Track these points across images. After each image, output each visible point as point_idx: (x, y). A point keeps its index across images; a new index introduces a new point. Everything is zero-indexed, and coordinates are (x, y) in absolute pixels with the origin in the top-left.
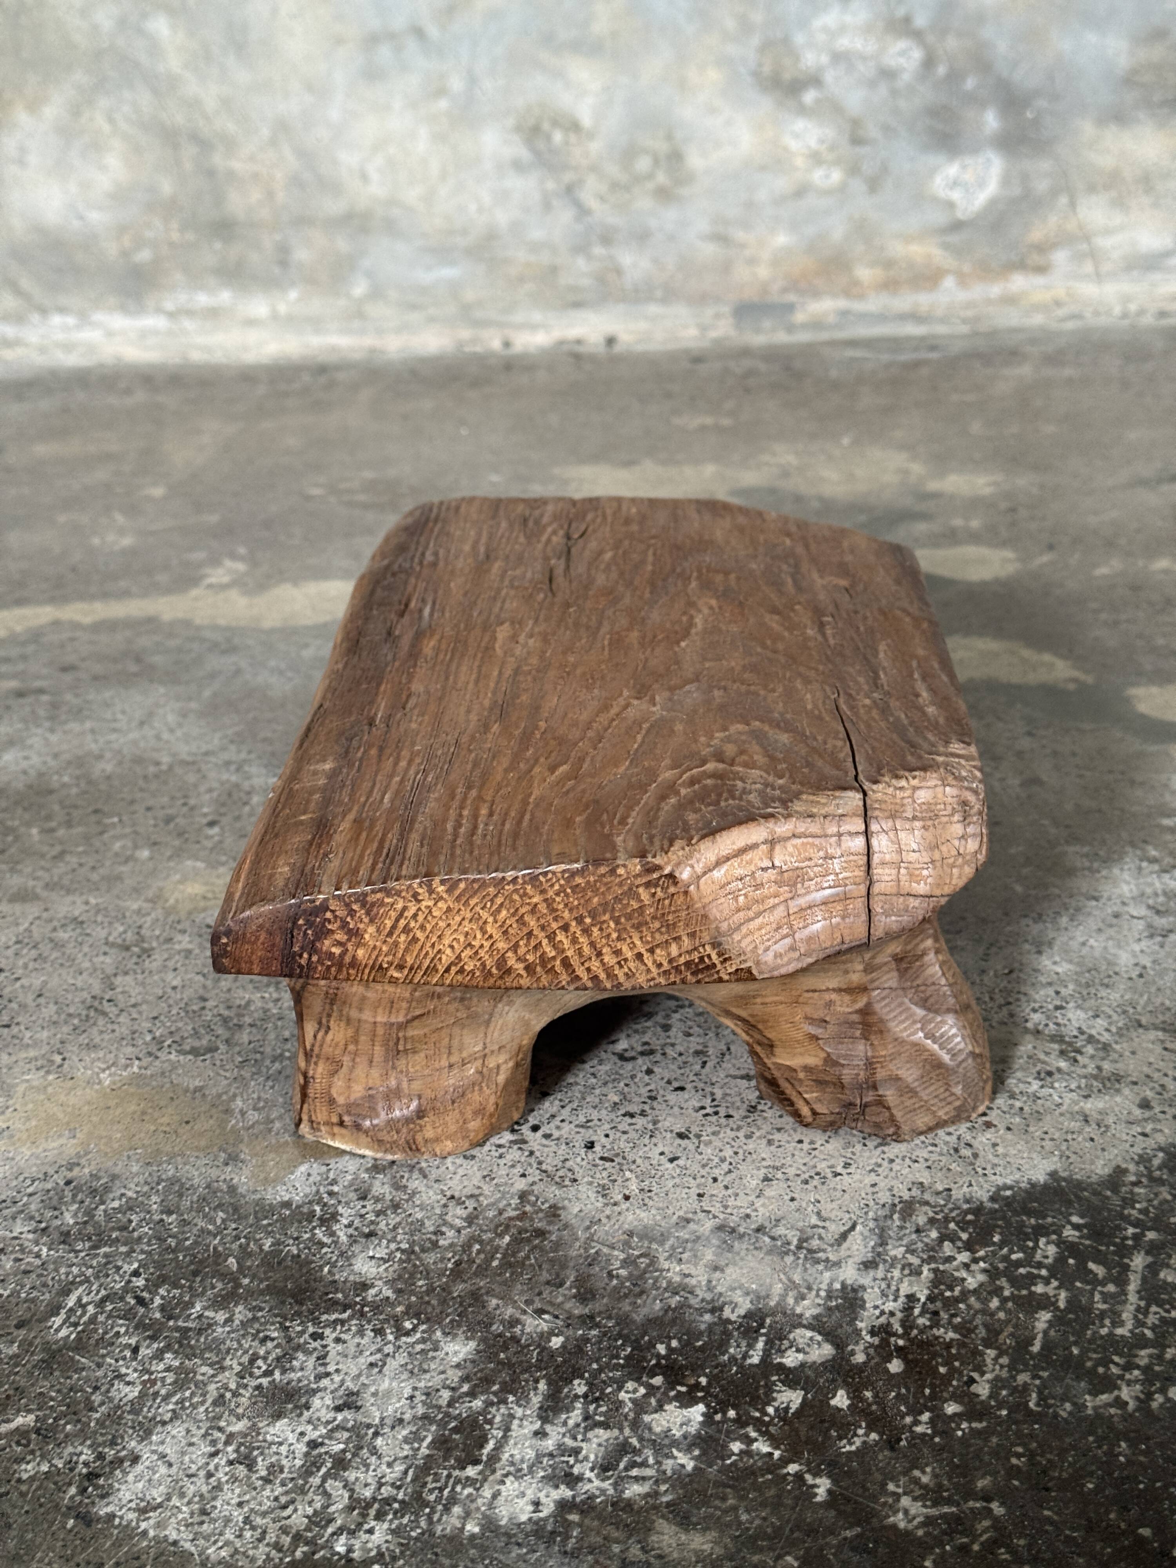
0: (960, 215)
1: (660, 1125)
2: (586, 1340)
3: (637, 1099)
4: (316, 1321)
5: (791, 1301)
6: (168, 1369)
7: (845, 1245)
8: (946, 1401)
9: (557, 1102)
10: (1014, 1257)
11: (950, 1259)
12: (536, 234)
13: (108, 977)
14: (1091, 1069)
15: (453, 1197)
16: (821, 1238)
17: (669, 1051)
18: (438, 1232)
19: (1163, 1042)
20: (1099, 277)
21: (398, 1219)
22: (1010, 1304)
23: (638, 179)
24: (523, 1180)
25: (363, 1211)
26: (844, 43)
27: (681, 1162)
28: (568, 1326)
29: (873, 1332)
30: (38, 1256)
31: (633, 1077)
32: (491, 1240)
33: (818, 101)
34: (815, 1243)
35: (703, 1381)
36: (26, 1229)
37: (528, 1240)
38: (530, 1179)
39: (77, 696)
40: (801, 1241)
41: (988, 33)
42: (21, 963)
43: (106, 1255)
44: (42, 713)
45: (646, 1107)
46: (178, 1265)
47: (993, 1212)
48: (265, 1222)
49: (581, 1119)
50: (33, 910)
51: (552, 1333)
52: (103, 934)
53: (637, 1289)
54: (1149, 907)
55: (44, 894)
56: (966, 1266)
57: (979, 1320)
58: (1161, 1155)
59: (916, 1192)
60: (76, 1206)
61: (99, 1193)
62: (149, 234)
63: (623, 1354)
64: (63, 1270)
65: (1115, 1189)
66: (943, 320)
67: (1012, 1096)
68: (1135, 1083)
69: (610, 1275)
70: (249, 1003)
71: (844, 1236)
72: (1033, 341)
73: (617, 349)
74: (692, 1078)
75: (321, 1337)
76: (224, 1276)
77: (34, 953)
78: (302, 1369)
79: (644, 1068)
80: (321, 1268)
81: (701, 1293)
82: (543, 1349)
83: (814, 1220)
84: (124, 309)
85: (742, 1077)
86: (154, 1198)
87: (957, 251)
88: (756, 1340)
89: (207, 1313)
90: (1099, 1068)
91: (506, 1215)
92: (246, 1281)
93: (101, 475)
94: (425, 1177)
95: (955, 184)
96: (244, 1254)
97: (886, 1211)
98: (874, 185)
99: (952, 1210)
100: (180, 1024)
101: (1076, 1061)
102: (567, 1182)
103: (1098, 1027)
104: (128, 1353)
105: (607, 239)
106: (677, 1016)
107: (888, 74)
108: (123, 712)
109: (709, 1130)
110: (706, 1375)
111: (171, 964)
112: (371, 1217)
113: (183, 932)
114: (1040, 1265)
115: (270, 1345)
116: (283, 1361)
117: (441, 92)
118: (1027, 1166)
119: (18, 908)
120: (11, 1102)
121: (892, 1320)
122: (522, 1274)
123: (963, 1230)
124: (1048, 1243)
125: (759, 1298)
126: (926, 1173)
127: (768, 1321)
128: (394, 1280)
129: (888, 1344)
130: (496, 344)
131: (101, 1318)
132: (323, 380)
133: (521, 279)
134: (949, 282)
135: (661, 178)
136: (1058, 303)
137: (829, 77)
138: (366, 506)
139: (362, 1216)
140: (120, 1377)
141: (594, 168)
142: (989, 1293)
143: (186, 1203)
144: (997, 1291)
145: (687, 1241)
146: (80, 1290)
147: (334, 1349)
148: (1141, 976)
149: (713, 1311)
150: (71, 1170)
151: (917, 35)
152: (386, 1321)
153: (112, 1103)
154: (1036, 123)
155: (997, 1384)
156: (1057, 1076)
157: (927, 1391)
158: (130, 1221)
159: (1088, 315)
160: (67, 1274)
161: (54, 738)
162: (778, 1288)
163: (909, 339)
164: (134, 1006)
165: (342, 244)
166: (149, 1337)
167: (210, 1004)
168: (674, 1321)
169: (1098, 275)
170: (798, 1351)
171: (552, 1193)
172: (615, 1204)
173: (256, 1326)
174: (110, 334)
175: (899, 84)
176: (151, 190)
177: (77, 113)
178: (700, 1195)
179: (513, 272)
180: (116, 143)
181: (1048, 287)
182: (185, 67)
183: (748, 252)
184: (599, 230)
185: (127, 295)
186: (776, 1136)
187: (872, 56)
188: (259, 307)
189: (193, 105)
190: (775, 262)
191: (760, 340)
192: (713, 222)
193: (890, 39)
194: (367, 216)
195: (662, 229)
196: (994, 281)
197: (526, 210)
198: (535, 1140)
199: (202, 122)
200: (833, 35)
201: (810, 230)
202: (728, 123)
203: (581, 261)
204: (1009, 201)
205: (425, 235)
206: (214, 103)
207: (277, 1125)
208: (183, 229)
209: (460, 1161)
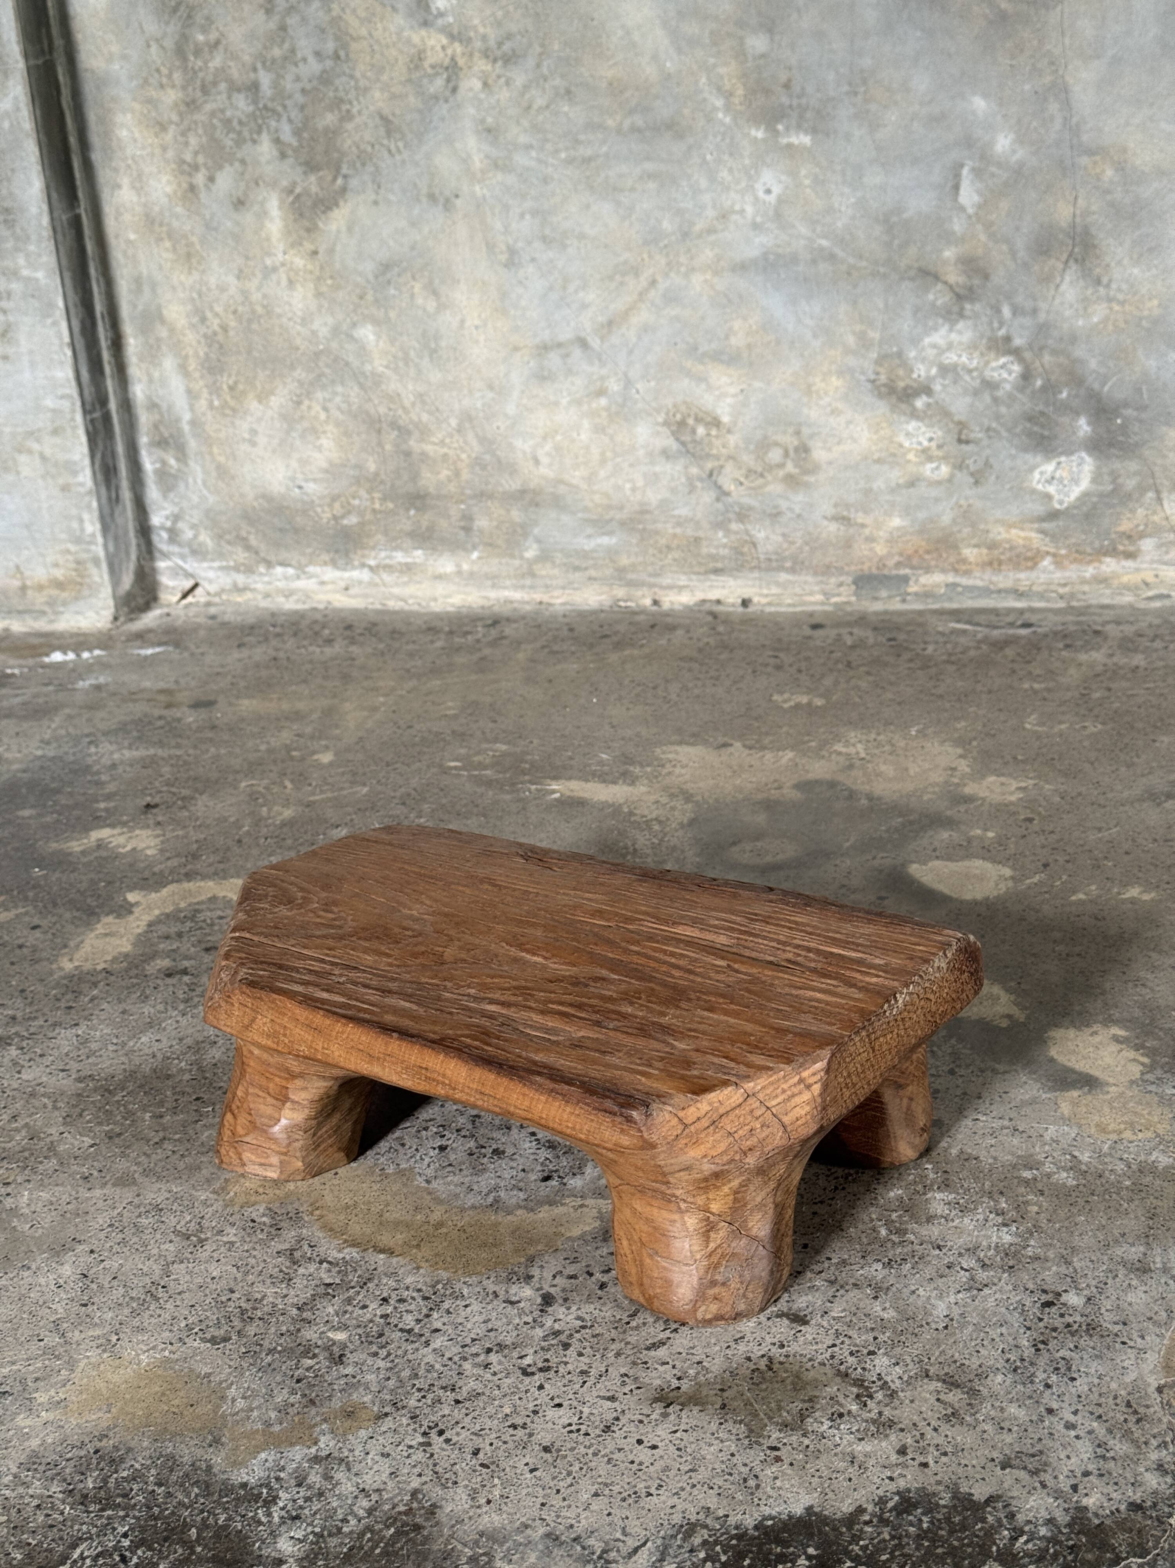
0: (1057, 506)
1: (533, 1438)
3: (523, 1412)
7: (634, 1559)
9: (464, 1410)
12: (682, 511)
13: (168, 1265)
14: (873, 1415)
15: (363, 1490)
16: (618, 1551)
17: (562, 1369)
18: (345, 1521)
19: (938, 1392)
21: (319, 1506)
23: (770, 468)
24: (419, 1479)
25: (296, 1497)
26: (951, 358)
27: (538, 1473)
30: (62, 1513)
31: (527, 1391)
32: (381, 1530)
33: (929, 405)
34: (613, 1555)
36: (59, 1489)
37: (407, 1533)
38: (424, 1479)
40: (605, 1551)
41: (1079, 352)
42: (108, 1245)
43: (108, 1518)
44: (180, 994)
45: (528, 1420)
46: (156, 1531)
47: (754, 1538)
48: (225, 1500)
49: (478, 1427)
50: (129, 1194)
52: (174, 1221)
54: (979, 1260)
55: (140, 1179)
58: (897, 1498)
59: (702, 1516)
60: (98, 1472)
61: (115, 1463)
62: (356, 502)
64: (76, 1527)
65: (850, 1528)
66: (1041, 596)
67: (804, 1435)
68: (902, 1430)
70: (262, 1299)
71: (636, 1550)
72: (1118, 622)
73: (751, 609)
74: (571, 1396)
76: (186, 1542)
77: (120, 1237)
79: (538, 1384)
80: (254, 1544)
83: (618, 1535)
84: (334, 563)
85: (608, 1398)
86: (153, 1471)
87: (1054, 537)
90: (880, 1413)
91: (397, 1509)
92: (199, 1549)
93: (286, 736)
94: (349, 1470)
95: (1051, 480)
96: (204, 1526)
97: (674, 1531)
98: (978, 479)
99: (723, 1534)
100: (209, 1314)
101: (865, 1405)
102: (449, 1484)
103: (894, 1375)
105: (742, 518)
106: (578, 1336)
107: (990, 385)
109: (568, 1446)
111: (215, 1255)
112: (300, 1502)
113: (233, 1225)
117: (601, 392)
118: (792, 1500)
119: (118, 1192)
120: (72, 1376)
123: (725, 1553)
126: (715, 1499)
128: (302, 1559)
130: (648, 602)
133: (669, 548)
134: (1047, 562)
135: (790, 468)
136: (1147, 584)
137: (937, 387)
138: (489, 783)
139: (294, 1501)
141: (730, 457)
143: (174, 1478)
145: (520, 1544)
146: (85, 1545)
148: (946, 1327)
150: (100, 1440)
151: (1016, 353)
153: (142, 1384)
154: (1125, 429)
156: (846, 1418)
158: (132, 1490)
159: (1174, 594)
160: (78, 1531)
161: (184, 1022)
163: (1010, 611)
164: (180, 1293)
165: (516, 515)
167: (236, 1295)
171: (436, 1493)
174: (323, 583)
175: (1000, 393)
176: (357, 466)
177: (299, 403)
178: (543, 1505)
179: (663, 541)
180: (330, 428)
181: (1137, 570)
182: (387, 367)
183: (867, 531)
184: (737, 509)
185: (337, 551)
186: (617, 1456)
187: (976, 369)
188: (446, 564)
189: (394, 398)
190: (891, 541)
191: (878, 606)
192: (836, 505)
193: (992, 355)
194: (537, 492)
195: (791, 509)
196: (1089, 563)
197: (673, 490)
198: (437, 1441)
199: (400, 412)
200: (942, 352)
201: (921, 515)
202: (849, 423)
203: (720, 534)
204: (1101, 495)
205: (586, 509)
206: (412, 398)
207: (255, 1413)
208: (384, 499)
209: (377, 1458)
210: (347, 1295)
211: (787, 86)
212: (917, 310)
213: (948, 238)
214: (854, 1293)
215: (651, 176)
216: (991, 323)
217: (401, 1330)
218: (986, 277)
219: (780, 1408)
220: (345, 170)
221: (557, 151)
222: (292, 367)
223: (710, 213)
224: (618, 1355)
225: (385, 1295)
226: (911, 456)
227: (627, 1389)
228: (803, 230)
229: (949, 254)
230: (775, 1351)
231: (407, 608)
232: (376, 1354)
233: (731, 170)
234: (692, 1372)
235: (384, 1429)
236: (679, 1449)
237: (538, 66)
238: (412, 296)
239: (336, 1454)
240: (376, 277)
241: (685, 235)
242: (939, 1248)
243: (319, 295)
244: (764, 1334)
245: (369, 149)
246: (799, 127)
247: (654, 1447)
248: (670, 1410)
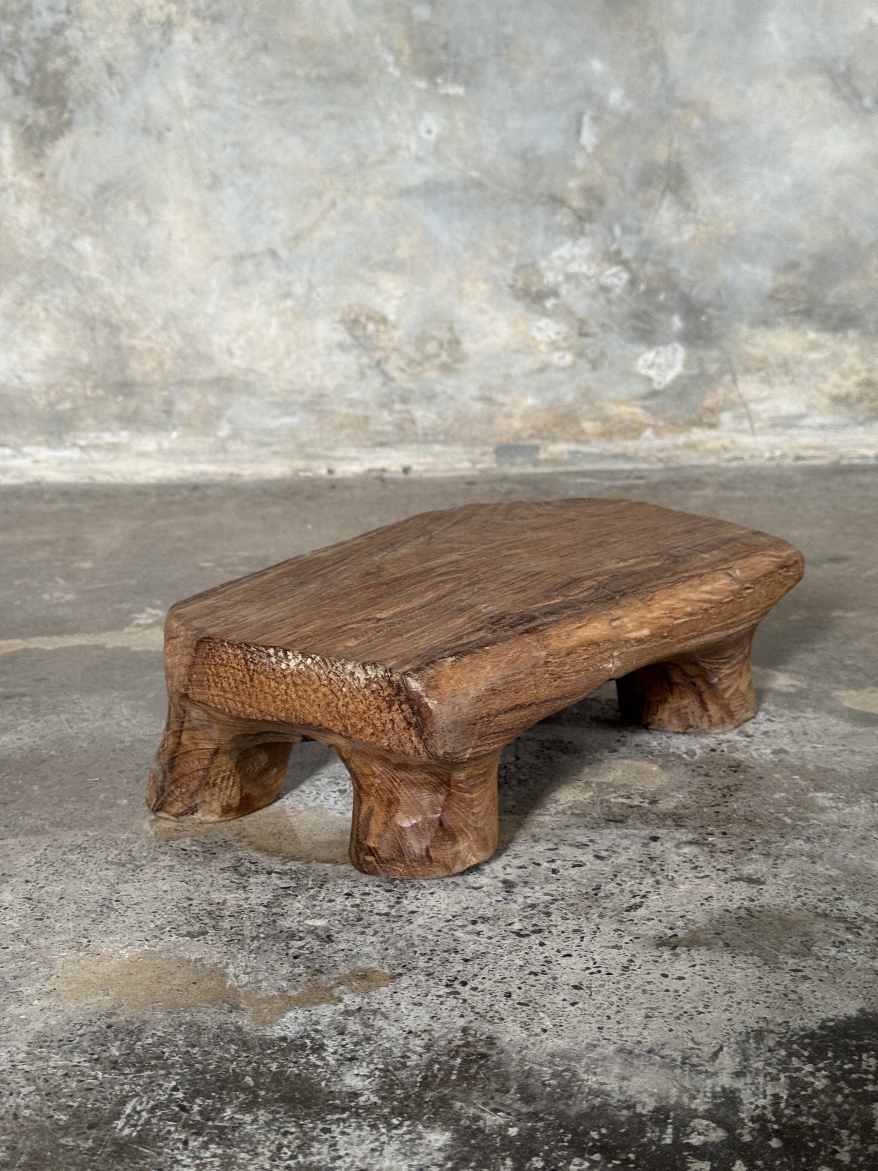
0: (656, 386)
1: (558, 981)
2: (535, 1130)
3: (536, 963)
4: (323, 1120)
5: (686, 1100)
6: (214, 1156)
7: (718, 1061)
8: (819, 1166)
9: (476, 966)
10: (846, 1067)
11: (798, 1070)
12: (354, 394)
13: (112, 885)
14: (871, 939)
15: (411, 1032)
16: (698, 1056)
17: (553, 930)
18: (405, 1057)
20: (753, 432)
21: (372, 1048)
22: (851, 1099)
23: (428, 358)
24: (463, 1020)
25: (344, 1043)
26: (574, 268)
27: (580, 1005)
28: (519, 1120)
29: (753, 1120)
30: (96, 1078)
31: (530, 948)
32: (447, 1062)
33: (556, 306)
34: (695, 1060)
35: (632, 1156)
36: (83, 1059)
37: (476, 1061)
38: (467, 1019)
39: (51, 697)
40: (684, 1058)
41: (674, 263)
42: (42, 876)
43: (149, 1077)
44: (26, 709)
45: (545, 968)
46: (207, 1082)
47: (822, 1036)
48: (269, 1051)
49: (498, 977)
50: (45, 841)
51: (508, 1126)
52: (103, 855)
53: (566, 1094)
55: (52, 830)
56: (812, 1074)
57: (830, 1110)
59: (762, 1024)
60: (118, 1043)
61: (136, 1034)
62: (70, 390)
63: (566, 1139)
64: (117, 1088)
66: (644, 460)
67: (818, 959)
69: (543, 1083)
70: (224, 902)
71: (716, 1055)
72: (710, 475)
73: (411, 475)
74: (575, 948)
75: (329, 1131)
76: (245, 1089)
77: (51, 870)
78: (319, 1154)
79: (537, 942)
80: (319, 1083)
81: (617, 1096)
82: (504, 1137)
83: (690, 1044)
84: (48, 444)
85: (613, 947)
86: (179, 1036)
87: (654, 412)
88: (666, 1127)
89: (236, 1116)
91: (454, 1044)
92: (263, 1093)
94: (386, 1018)
95: (652, 366)
96: (257, 1074)
97: (744, 1037)
98: (595, 365)
99: (792, 1036)
100: (175, 916)
101: (859, 934)
102: (496, 1021)
103: (870, 912)
104: (180, 1145)
105: (404, 400)
106: (553, 906)
107: (605, 289)
108: (89, 708)
109: (597, 984)
110: (632, 1152)
111: (159, 875)
112: (350, 1047)
113: (165, 853)
114: (866, 1072)
115: (290, 1137)
116: (303, 1148)
117: (287, 295)
118: (840, 1006)
119: (33, 839)
120: (53, 972)
121: (766, 1112)
122: (475, 1085)
123: (804, 1049)
124: (869, 1057)
125: (661, 1098)
126: (767, 1010)
127: (672, 1114)
128: (378, 1090)
129: (767, 1128)
130: (323, 472)
131: (154, 1121)
132: (197, 494)
133: (342, 426)
134: (648, 433)
135: (444, 357)
136: (725, 449)
137: (563, 290)
139: (343, 1046)
140: (177, 1162)
141: (396, 349)
142: (834, 1091)
143: (204, 1039)
144: (840, 1090)
145: (597, 1060)
146: (134, 1101)
147: (341, 1140)
149: (628, 1108)
150: (109, 1018)
151: (625, 264)
152: (378, 1119)
153: (132, 972)
154: (708, 324)
155: (854, 1153)
156: (848, 944)
157: (803, 1160)
158: (164, 1053)
159: (746, 457)
160: (121, 1090)
161: (39, 726)
162: (674, 1092)
163: (621, 471)
164: (136, 904)
165: (212, 400)
166: (195, 1133)
167: (196, 902)
168: (599, 1116)
169: (753, 428)
170: (700, 1134)
171: (487, 1028)
172: (536, 1035)
173: (277, 1124)
174: (36, 461)
175: (612, 296)
176: (73, 359)
177: (21, 304)
178: (600, 1028)
179: (337, 420)
180: (49, 325)
181: (718, 438)
182: (102, 273)
183: (506, 409)
184: (400, 392)
185: (51, 433)
186: (648, 987)
187: (593, 277)
188: (149, 443)
189: (107, 300)
190: (525, 417)
191: (514, 471)
192: (481, 388)
193: (606, 265)
194: (231, 380)
195: (444, 392)
196: (681, 432)
197: (347, 377)
198: (465, 992)
199: (113, 312)
200: (567, 262)
201: (550, 395)
202: (492, 320)
203: (386, 413)
204: (691, 378)
205: (273, 394)
206: (123, 299)
207: (264, 984)
208: (95, 387)
209: (411, 1007)
210: (308, 894)
211: (445, 47)
212: (547, 229)
213: (572, 171)
214: (791, 861)
215: (333, 117)
216: (605, 239)
217: (377, 914)
218: (601, 202)
219: (782, 943)
220: (70, 105)
221: (255, 95)
222: (17, 273)
223: (382, 148)
224: (601, 916)
225: (346, 891)
226: (542, 347)
227: (627, 939)
228: (456, 162)
229: (573, 184)
230: (746, 904)
231: (113, 480)
232: (363, 933)
233: (399, 114)
234: (680, 923)
235: (405, 985)
236: (707, 978)
237: (241, 24)
238: (126, 214)
239: (367, 1007)
240: (95, 197)
241: (361, 165)
242: (845, 827)
243: (43, 211)
244: (730, 893)
245: (93, 89)
246: (455, 80)
247: (681, 978)
248: (678, 950)
